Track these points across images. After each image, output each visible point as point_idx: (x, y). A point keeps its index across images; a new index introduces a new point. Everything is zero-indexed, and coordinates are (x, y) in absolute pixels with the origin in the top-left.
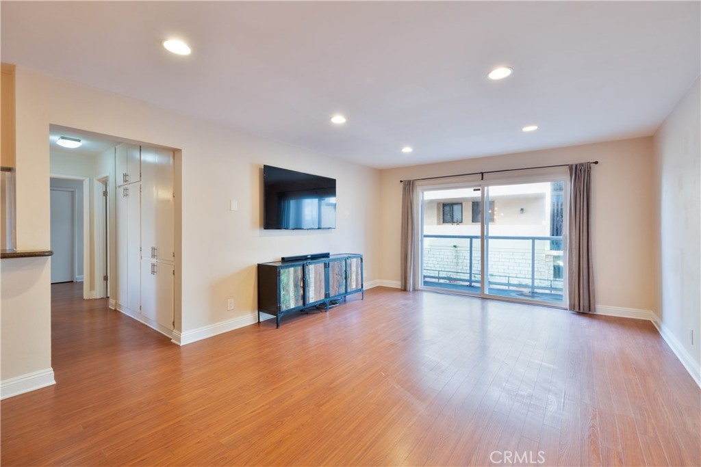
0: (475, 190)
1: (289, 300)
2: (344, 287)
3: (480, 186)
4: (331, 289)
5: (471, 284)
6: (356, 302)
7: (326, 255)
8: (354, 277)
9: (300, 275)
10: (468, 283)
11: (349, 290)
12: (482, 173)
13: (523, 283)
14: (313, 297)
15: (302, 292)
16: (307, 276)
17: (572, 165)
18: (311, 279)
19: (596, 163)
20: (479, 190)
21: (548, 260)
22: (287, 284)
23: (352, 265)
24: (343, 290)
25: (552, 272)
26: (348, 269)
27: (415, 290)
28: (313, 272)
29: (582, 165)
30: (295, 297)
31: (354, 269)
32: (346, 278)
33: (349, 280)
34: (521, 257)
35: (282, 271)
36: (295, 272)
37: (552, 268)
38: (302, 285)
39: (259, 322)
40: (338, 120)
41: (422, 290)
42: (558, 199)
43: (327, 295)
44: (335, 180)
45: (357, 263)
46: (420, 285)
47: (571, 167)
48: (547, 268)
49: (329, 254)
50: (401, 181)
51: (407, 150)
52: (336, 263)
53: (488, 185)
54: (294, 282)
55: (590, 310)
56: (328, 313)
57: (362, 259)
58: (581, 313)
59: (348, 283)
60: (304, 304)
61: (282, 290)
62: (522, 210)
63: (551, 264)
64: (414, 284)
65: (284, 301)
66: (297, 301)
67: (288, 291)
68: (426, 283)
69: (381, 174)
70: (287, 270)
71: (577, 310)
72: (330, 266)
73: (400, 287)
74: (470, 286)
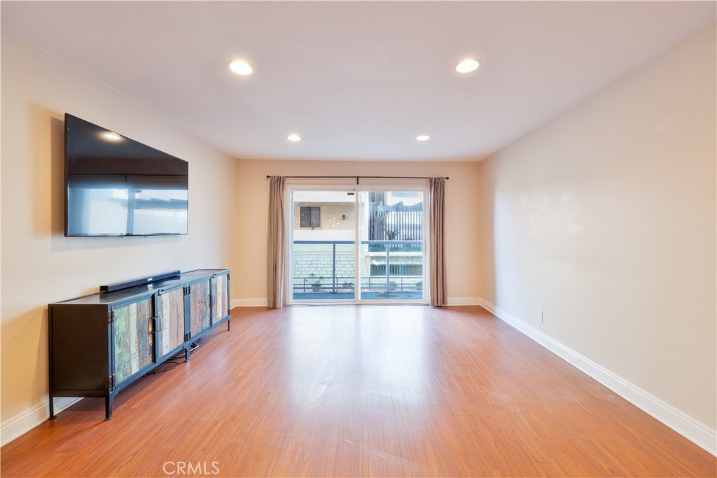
0: (349, 194)
1: (129, 362)
2: (208, 319)
3: (355, 190)
4: (192, 326)
5: (334, 290)
6: (222, 335)
7: (175, 276)
8: (219, 302)
9: (148, 314)
10: (331, 290)
11: (214, 322)
12: (358, 177)
13: (348, 283)
14: (167, 346)
15: (151, 341)
16: (159, 312)
17: (432, 179)
18: (165, 317)
19: (447, 178)
20: (353, 194)
21: (366, 260)
22: (127, 334)
23: (218, 286)
24: (207, 324)
25: (369, 271)
26: (213, 291)
27: (285, 306)
28: (168, 305)
29: (439, 179)
30: (140, 352)
31: (220, 290)
32: (211, 306)
33: (214, 307)
34: (345, 259)
35: (116, 313)
36: (139, 310)
37: (370, 267)
38: (150, 329)
39: (52, 417)
40: (241, 67)
41: (291, 305)
42: (373, 208)
43: (187, 337)
44: (186, 164)
45: (223, 282)
46: (291, 300)
47: (431, 180)
48: (366, 267)
49: (179, 272)
50: (268, 177)
51: (294, 138)
52: (198, 285)
53: (361, 190)
54: (137, 327)
55: (443, 303)
56: (188, 364)
57: (228, 276)
58: (439, 307)
59: (213, 312)
60: (154, 360)
61: (116, 346)
62: (344, 216)
63: (369, 264)
64: (284, 299)
65: (119, 365)
66: (141, 358)
67: (128, 347)
68: (296, 296)
69: (239, 165)
70: (125, 309)
71: (436, 305)
72: (191, 291)
73: (266, 305)
74: (334, 293)
